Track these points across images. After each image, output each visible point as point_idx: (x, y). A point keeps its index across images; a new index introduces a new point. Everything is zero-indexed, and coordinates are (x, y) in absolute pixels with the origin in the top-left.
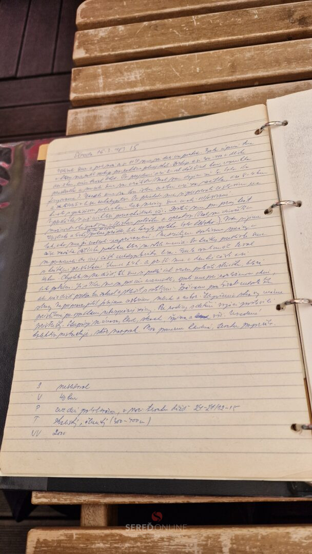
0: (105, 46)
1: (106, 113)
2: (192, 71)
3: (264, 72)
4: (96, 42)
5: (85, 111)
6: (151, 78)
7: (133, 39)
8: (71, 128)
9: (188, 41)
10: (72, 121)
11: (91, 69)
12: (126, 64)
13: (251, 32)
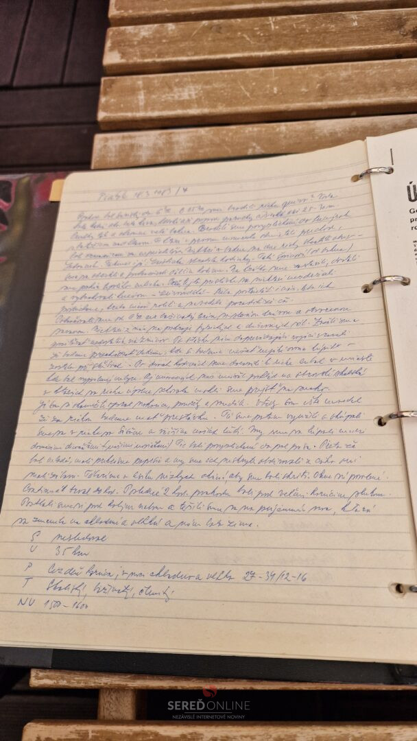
0: (149, 50)
1: (147, 140)
2: (268, 92)
3: (365, 99)
4: (136, 43)
5: (118, 138)
6: (211, 97)
7: (187, 43)
8: (98, 159)
9: (263, 50)
10: (101, 150)
11: (128, 80)
12: (177, 76)
13: (348, 44)
